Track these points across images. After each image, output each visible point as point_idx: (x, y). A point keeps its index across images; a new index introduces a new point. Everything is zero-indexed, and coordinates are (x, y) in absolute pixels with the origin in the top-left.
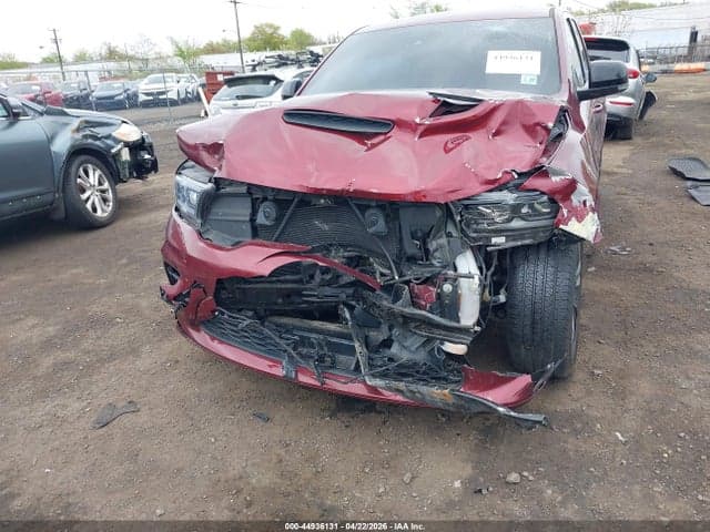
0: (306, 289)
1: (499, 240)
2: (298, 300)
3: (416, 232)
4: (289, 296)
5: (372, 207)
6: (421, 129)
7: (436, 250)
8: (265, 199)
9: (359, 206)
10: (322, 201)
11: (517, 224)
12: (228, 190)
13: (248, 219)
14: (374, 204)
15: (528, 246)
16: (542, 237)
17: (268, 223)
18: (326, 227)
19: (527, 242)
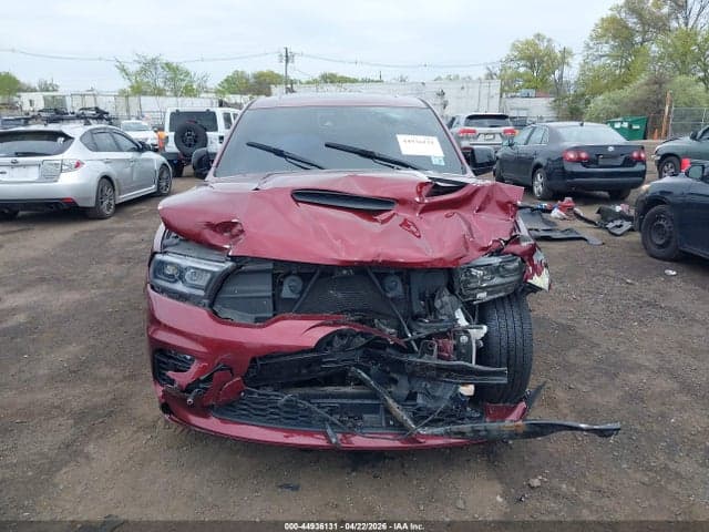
0: (326, 357)
1: (482, 295)
2: (318, 368)
3: (424, 293)
4: (310, 365)
5: (391, 275)
6: (421, 206)
7: (442, 307)
8: (289, 274)
9: (377, 275)
10: (345, 272)
11: (497, 280)
12: (250, 267)
13: (270, 294)
14: (393, 272)
15: (502, 298)
16: (511, 290)
17: (294, 296)
18: (340, 296)
19: (502, 294)
